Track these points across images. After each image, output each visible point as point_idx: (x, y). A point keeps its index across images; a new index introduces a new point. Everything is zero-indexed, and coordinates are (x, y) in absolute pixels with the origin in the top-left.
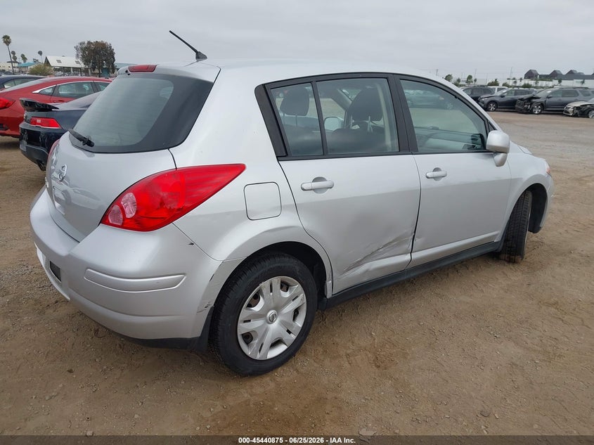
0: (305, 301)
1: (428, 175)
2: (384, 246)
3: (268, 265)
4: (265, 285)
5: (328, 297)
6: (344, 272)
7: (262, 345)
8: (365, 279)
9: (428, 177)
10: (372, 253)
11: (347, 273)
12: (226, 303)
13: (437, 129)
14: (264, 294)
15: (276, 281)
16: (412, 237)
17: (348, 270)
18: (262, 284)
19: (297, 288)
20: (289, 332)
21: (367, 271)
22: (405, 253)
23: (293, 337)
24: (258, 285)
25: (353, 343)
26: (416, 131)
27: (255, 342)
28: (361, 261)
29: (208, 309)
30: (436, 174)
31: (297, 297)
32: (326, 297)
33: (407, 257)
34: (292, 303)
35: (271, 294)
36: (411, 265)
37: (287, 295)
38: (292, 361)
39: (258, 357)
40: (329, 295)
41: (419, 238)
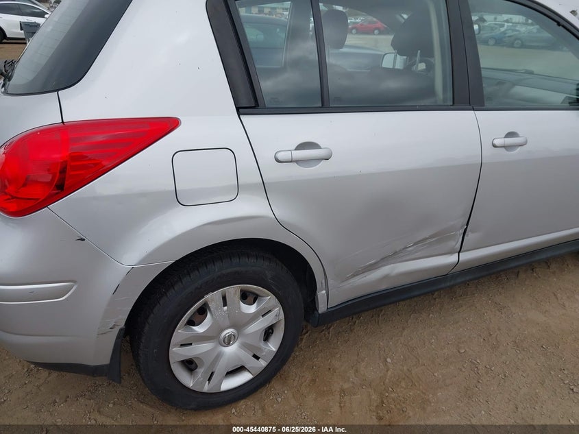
0: (282, 316)
1: (497, 142)
2: (415, 244)
3: (217, 269)
4: (213, 298)
5: (320, 312)
6: (348, 279)
7: (212, 373)
8: (384, 286)
9: (494, 146)
10: (395, 253)
11: (352, 281)
12: (150, 321)
13: (531, 73)
14: (212, 309)
15: (233, 291)
16: (462, 231)
17: (354, 276)
18: (208, 297)
19: (269, 299)
20: (257, 357)
21: (386, 277)
22: (450, 253)
23: (263, 363)
24: (203, 297)
25: (356, 371)
26: (484, 73)
27: (200, 371)
28: (376, 263)
29: (116, 331)
30: (510, 141)
31: (270, 311)
32: (317, 311)
33: (453, 259)
34: (261, 319)
35: (226, 308)
36: (457, 269)
37: (252, 309)
38: (263, 393)
39: (206, 388)
40: (322, 308)
41: (472, 232)
